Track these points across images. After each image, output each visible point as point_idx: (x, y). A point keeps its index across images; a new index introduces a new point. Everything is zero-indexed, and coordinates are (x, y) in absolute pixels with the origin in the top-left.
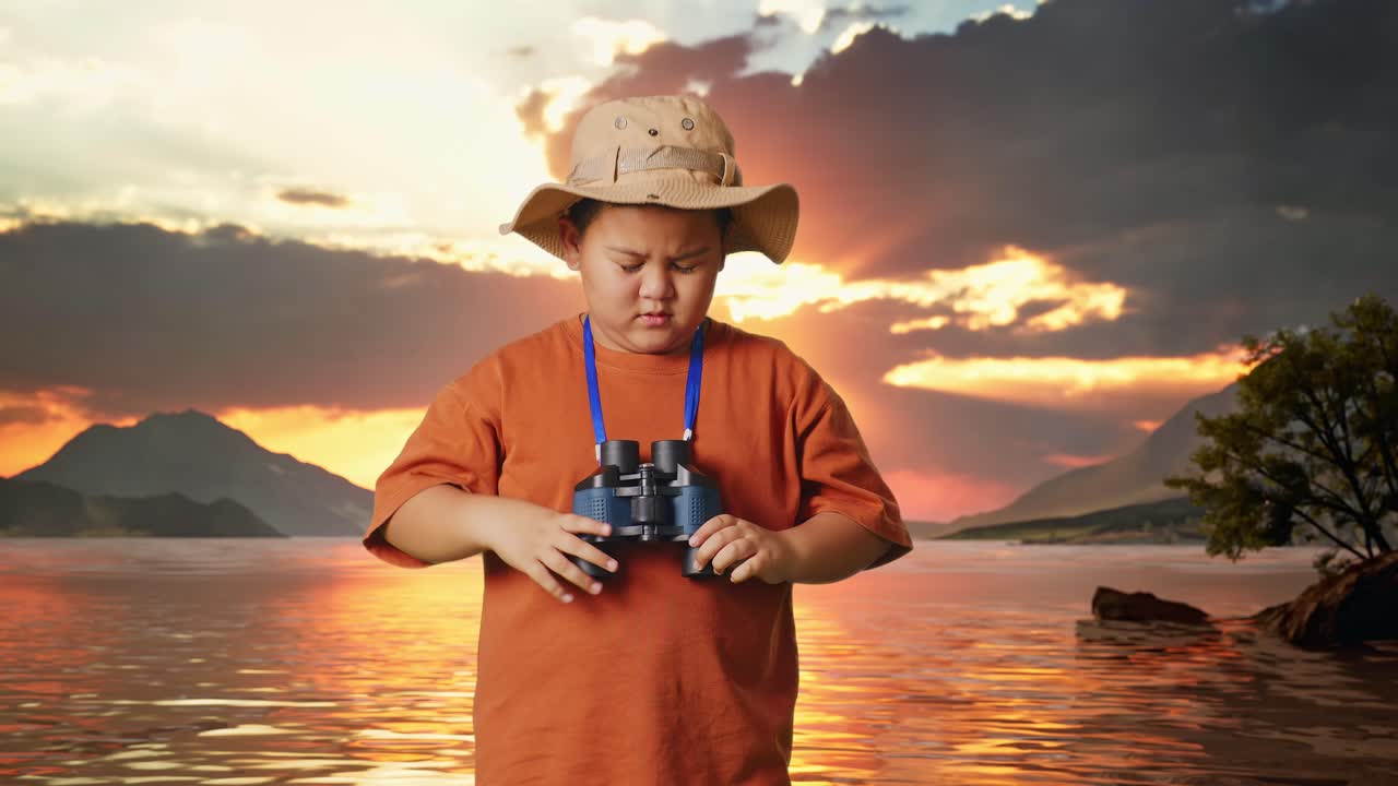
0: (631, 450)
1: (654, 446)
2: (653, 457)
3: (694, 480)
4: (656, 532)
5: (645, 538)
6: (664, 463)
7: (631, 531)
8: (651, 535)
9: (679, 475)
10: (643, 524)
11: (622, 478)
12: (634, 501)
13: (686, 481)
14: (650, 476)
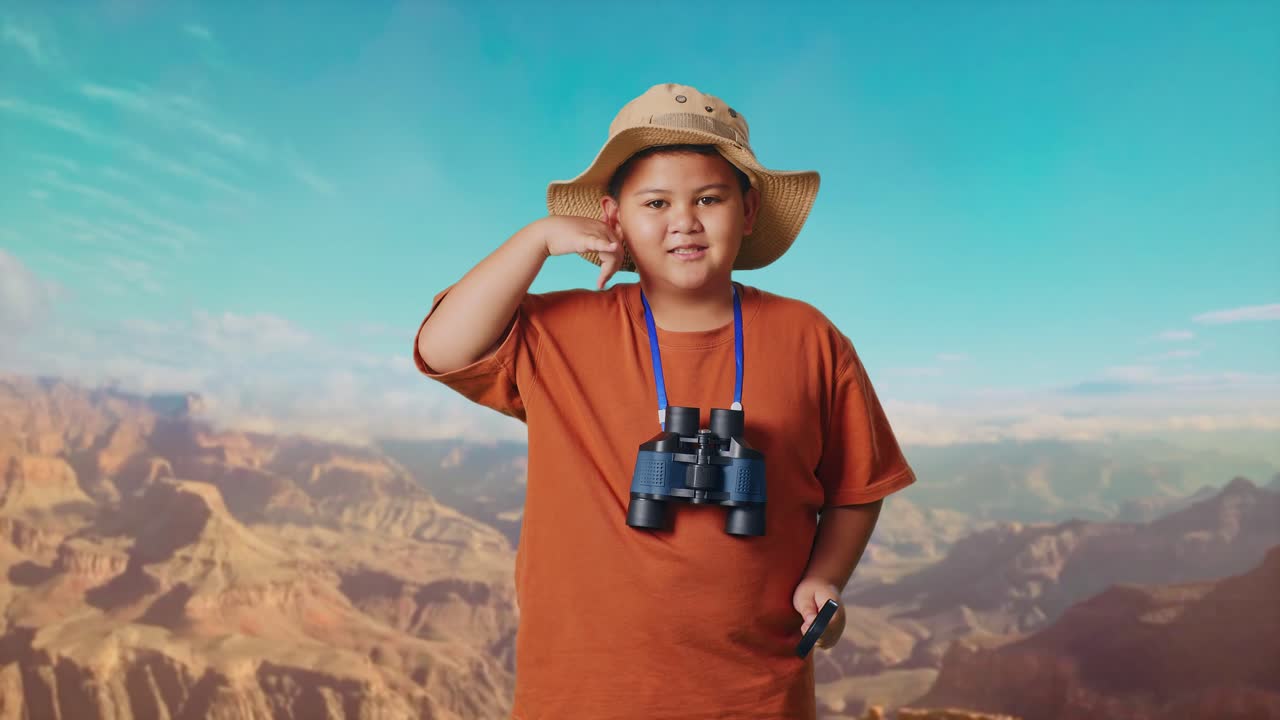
0: (692, 416)
1: (713, 412)
2: (710, 424)
3: (745, 454)
4: (705, 497)
5: (696, 501)
6: (720, 428)
7: (682, 493)
8: (702, 499)
9: (731, 446)
10: (696, 489)
11: (682, 440)
12: (689, 468)
13: (736, 454)
14: (706, 443)
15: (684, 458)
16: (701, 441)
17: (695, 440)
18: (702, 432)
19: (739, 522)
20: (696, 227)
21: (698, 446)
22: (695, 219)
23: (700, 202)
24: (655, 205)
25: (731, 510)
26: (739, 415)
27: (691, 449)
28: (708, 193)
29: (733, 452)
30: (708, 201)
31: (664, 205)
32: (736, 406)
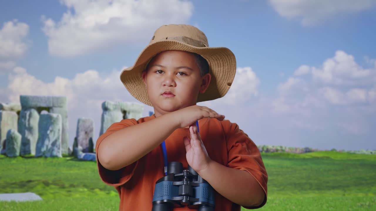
4: (188, 199)
5: (184, 201)
7: (177, 198)
8: (186, 200)
9: (198, 178)
10: (183, 196)
11: (176, 175)
12: (180, 187)
14: (187, 174)
15: (178, 183)
16: (185, 174)
17: (182, 174)
18: (185, 171)
20: (173, 84)
21: (183, 177)
22: (173, 81)
23: (179, 74)
24: (159, 72)
25: (199, 207)
27: (180, 179)
28: (181, 70)
29: (199, 181)
30: (182, 74)
31: (163, 73)
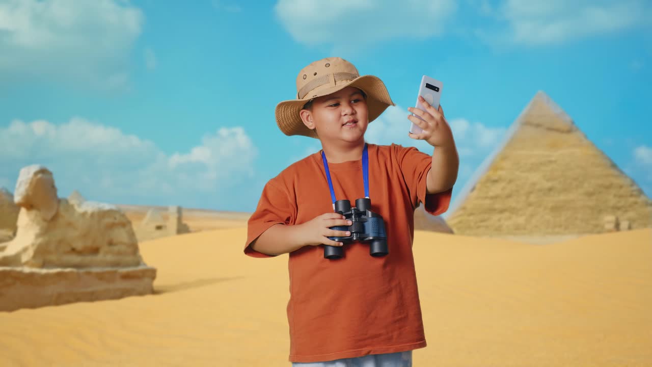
3: (373, 216)
4: (359, 236)
6: (361, 208)
8: (357, 237)
9: (367, 213)
13: (370, 216)
14: (355, 212)
16: (353, 212)
17: (350, 212)
19: (376, 248)
21: (351, 214)
22: (353, 109)
23: (353, 102)
25: (371, 242)
26: (369, 200)
28: (356, 97)
29: (368, 216)
30: (356, 101)
32: (367, 197)
